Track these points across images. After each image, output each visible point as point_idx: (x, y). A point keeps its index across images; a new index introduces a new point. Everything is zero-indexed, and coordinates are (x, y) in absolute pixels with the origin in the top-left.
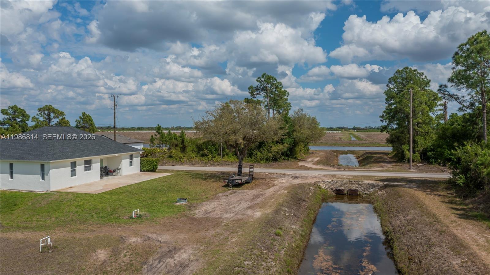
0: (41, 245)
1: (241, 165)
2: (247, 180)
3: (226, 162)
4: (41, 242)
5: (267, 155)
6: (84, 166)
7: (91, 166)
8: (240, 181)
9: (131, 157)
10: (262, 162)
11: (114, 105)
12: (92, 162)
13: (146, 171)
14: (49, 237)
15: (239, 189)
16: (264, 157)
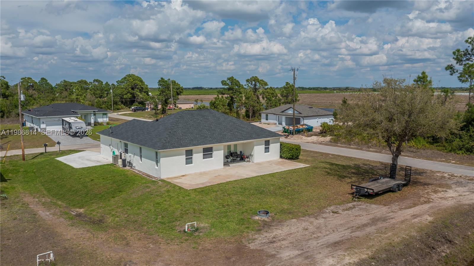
0: (38, 260)
1: (395, 164)
2: (391, 188)
3: (410, 147)
4: (38, 258)
5: (468, 143)
6: (202, 154)
7: (212, 153)
8: (372, 191)
9: (267, 143)
10: (460, 152)
11: (293, 78)
12: (213, 149)
13: (286, 159)
14: (51, 252)
15: (371, 200)
16: (463, 145)
